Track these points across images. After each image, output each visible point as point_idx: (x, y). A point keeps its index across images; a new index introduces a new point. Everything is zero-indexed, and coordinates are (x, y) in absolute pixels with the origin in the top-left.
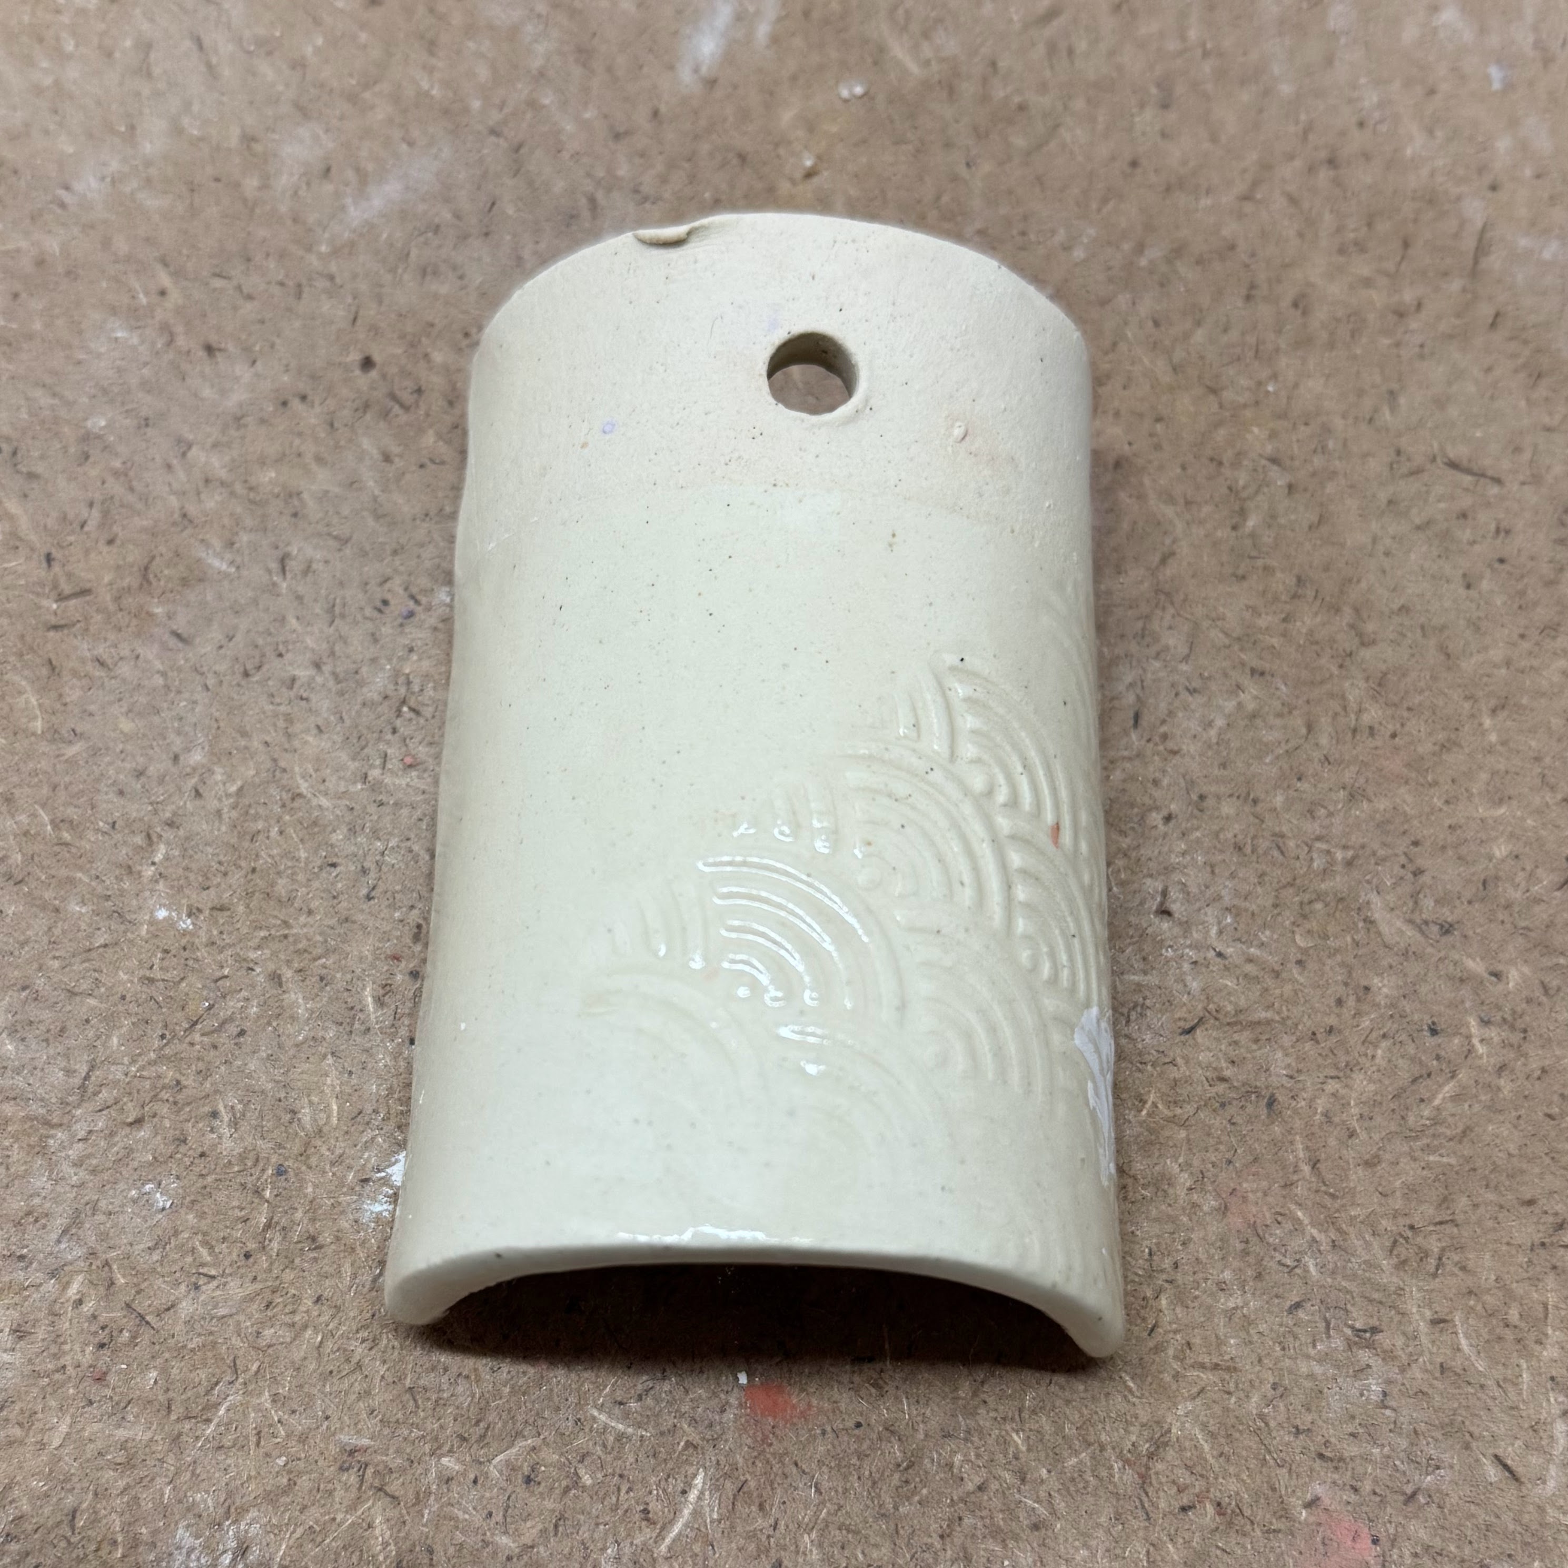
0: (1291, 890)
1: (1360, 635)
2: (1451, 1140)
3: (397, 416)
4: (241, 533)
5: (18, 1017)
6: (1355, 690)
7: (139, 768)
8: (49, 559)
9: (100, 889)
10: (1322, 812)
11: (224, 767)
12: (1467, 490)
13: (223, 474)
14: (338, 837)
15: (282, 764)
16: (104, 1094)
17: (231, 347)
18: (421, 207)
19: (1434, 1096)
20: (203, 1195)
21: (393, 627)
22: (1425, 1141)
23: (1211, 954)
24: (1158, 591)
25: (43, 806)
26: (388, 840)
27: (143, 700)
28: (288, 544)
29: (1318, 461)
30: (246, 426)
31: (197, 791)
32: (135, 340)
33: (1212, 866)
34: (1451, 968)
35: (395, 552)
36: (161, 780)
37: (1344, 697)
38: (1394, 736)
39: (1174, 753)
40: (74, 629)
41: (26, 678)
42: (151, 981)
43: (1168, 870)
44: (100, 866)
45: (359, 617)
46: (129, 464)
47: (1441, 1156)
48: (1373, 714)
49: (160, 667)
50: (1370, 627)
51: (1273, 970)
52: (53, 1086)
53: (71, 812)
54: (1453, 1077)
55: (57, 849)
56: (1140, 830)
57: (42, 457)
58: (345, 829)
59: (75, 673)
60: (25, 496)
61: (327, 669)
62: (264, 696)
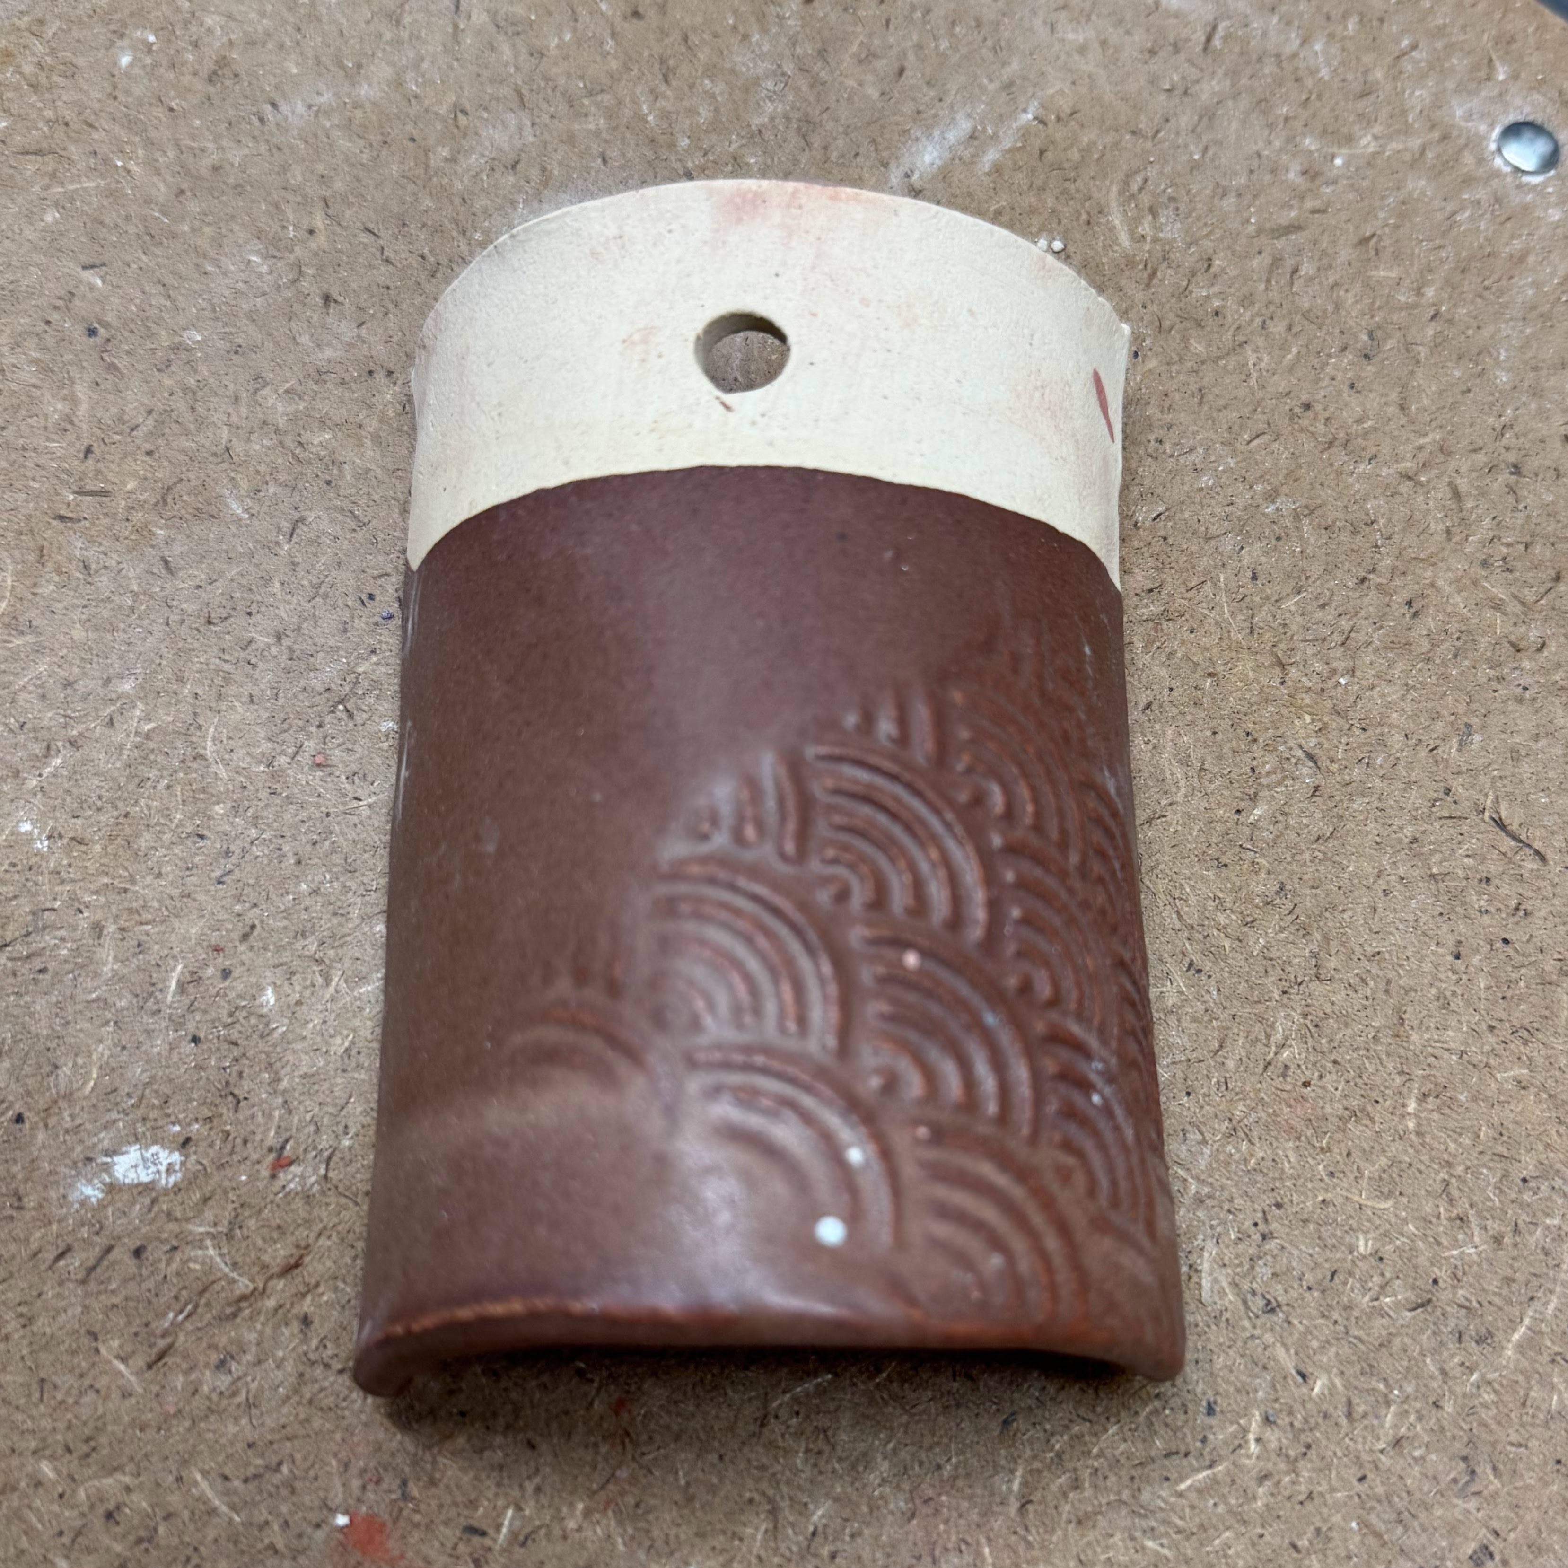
1: (1320, 967)
2: (1179, 1532)
4: (271, 483)
6: (1287, 1023)
7: (71, 679)
8: (88, 451)
11: (146, 704)
12: (1503, 854)
13: (281, 422)
14: (219, 809)
15: (201, 720)
17: (347, 303)
19: (1182, 1479)
21: (367, 624)
22: (1153, 1524)
26: (264, 831)
27: (106, 614)
28: (308, 509)
30: (325, 382)
31: (111, 719)
32: (265, 269)
34: (1260, 1349)
36: (85, 697)
37: (1272, 1026)
38: (1306, 1084)
40: (76, 526)
41: (13, 557)
45: (340, 603)
46: (202, 384)
47: (1162, 1545)
48: (1295, 1054)
49: (135, 588)
50: (1333, 963)
54: (1210, 1467)
57: (129, 353)
58: (229, 804)
59: (58, 568)
60: (97, 384)
61: (286, 642)
62: (215, 650)
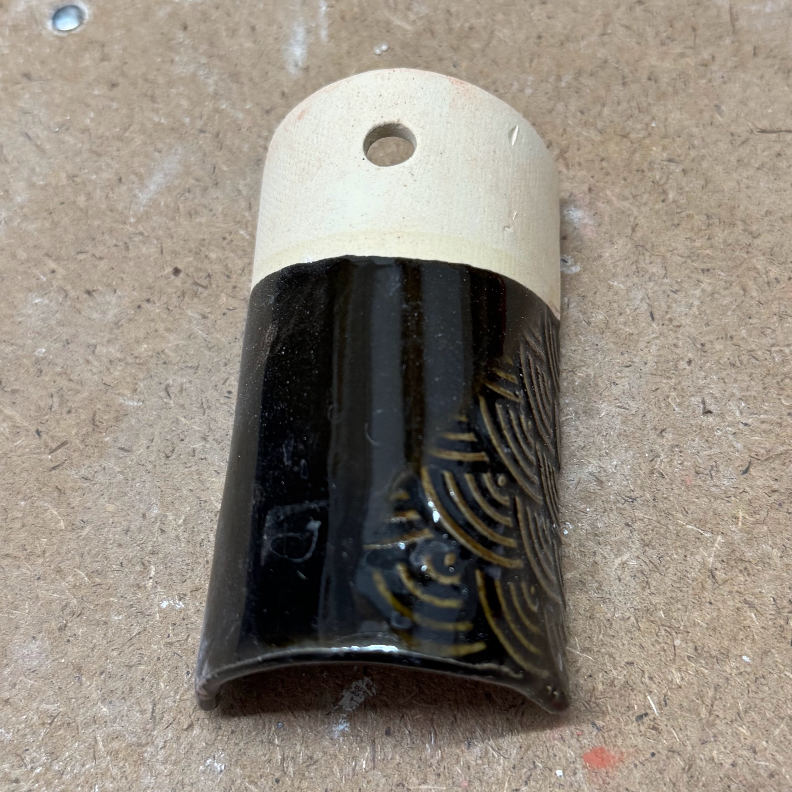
0: (770, 377)
1: (751, 233)
3: (201, 293)
4: (139, 383)
5: (104, 690)
6: (760, 263)
7: (125, 528)
8: (38, 432)
9: (125, 602)
10: (769, 331)
11: (172, 511)
12: (775, 141)
13: (119, 355)
15: (203, 499)
16: (166, 717)
17: (100, 288)
18: (176, 182)
20: (241, 755)
23: (741, 426)
24: (637, 246)
25: (79, 568)
27: (115, 491)
28: (167, 379)
29: (693, 153)
30: (122, 325)
31: (161, 530)
32: (46, 301)
33: (723, 379)
35: (226, 365)
36: (140, 530)
37: (755, 268)
39: (679, 327)
40: (64, 466)
41: (46, 501)
42: (171, 644)
43: (700, 390)
44: (122, 590)
45: (218, 405)
46: (65, 367)
48: (774, 271)
49: (118, 469)
50: (754, 228)
51: (778, 423)
52: (136, 723)
53: (96, 566)
55: (94, 589)
56: (677, 373)
57: (16, 380)
59: (73, 489)
60: (14, 403)
61: (210, 439)
62: (181, 465)
